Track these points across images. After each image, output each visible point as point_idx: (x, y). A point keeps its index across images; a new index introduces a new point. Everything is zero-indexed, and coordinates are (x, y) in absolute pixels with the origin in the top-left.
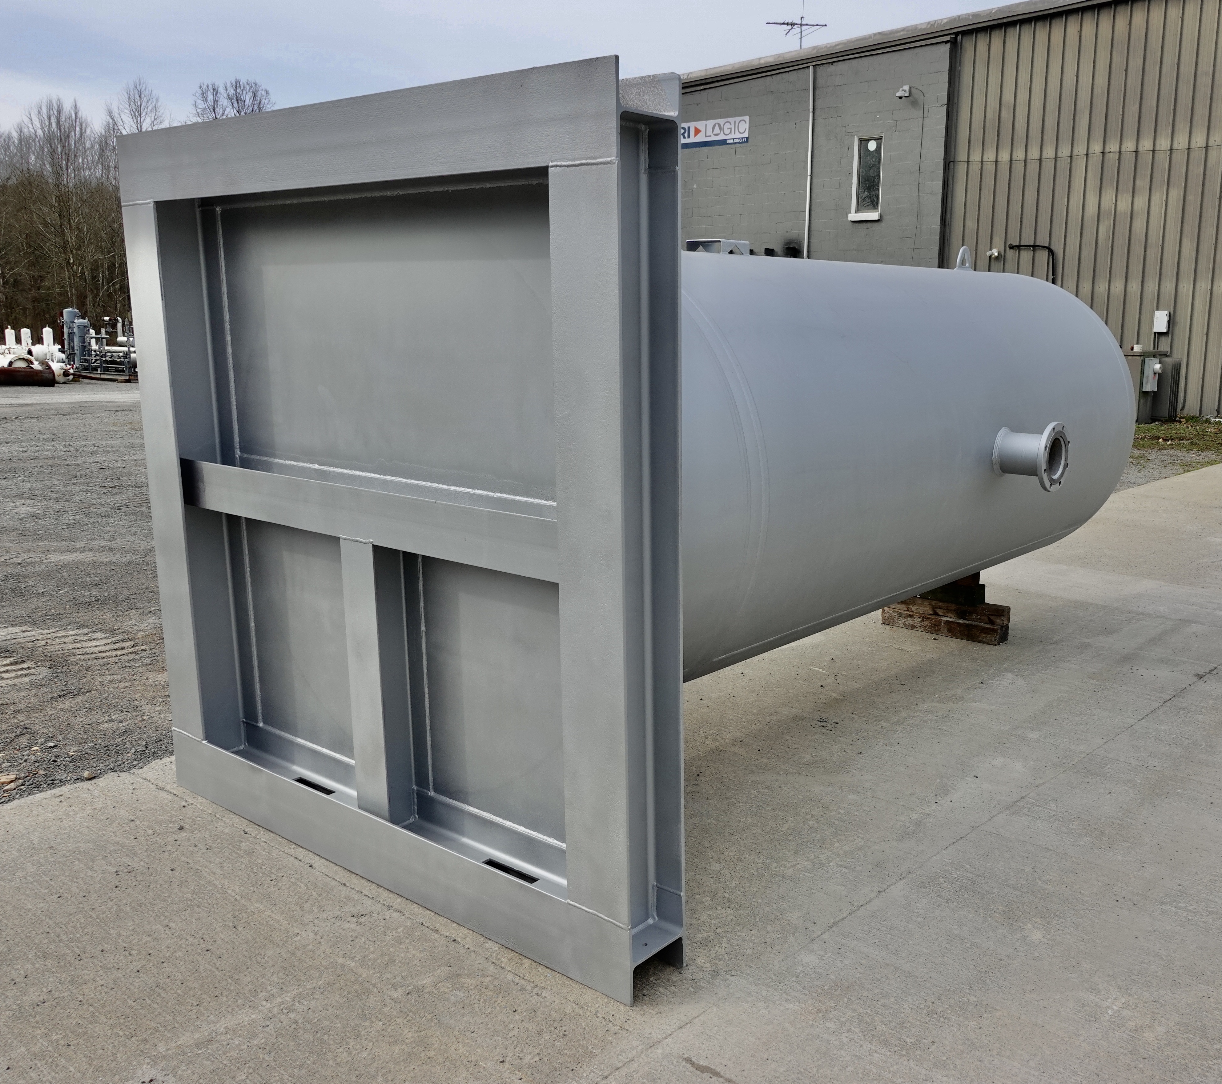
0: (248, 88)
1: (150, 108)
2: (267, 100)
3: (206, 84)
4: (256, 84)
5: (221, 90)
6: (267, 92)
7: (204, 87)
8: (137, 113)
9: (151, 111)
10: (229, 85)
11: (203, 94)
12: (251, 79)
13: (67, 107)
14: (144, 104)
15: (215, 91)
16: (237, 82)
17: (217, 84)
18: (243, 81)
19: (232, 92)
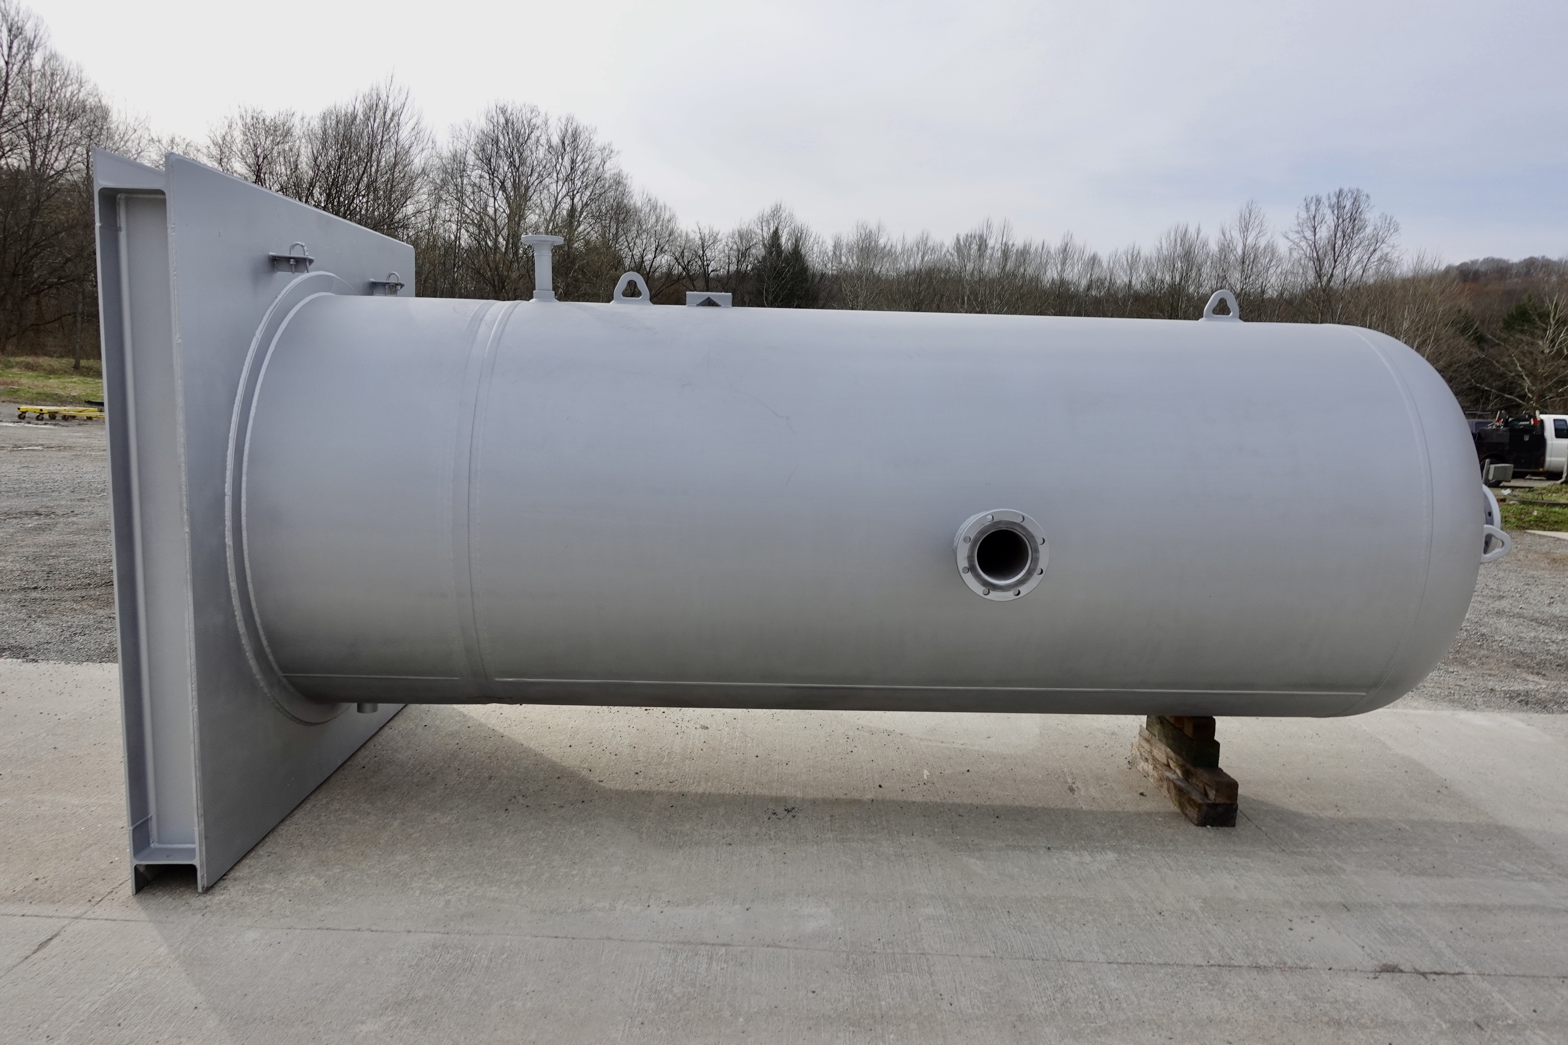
0: (1349, 195)
1: (1257, 223)
2: (1366, 205)
3: (1310, 196)
4: (1358, 190)
5: (1324, 200)
6: (1367, 196)
7: (1309, 200)
8: (1245, 229)
9: (1257, 226)
10: (1332, 194)
11: (1307, 205)
12: (1354, 187)
13: (1192, 231)
14: (1252, 220)
15: (1318, 201)
16: (1341, 191)
17: (1320, 196)
18: (1346, 190)
19: (1334, 200)
